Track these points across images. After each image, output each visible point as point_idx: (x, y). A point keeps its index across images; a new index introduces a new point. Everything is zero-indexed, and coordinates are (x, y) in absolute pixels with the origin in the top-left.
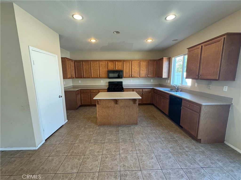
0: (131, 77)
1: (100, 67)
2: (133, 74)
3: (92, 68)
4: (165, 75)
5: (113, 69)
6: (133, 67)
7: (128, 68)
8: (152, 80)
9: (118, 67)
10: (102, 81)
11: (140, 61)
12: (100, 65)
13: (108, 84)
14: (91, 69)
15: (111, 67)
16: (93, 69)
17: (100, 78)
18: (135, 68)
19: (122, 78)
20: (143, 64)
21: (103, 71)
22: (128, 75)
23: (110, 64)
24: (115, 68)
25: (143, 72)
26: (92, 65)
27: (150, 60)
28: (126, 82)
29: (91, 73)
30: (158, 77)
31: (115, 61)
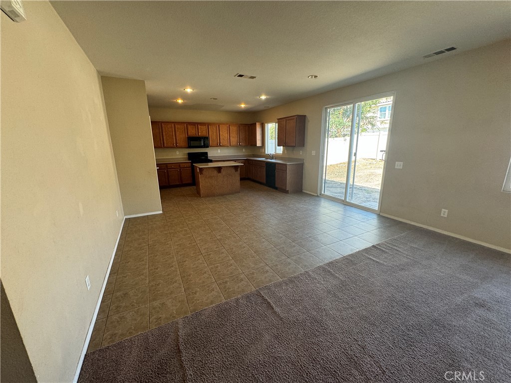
0: (219, 145)
1: (177, 131)
2: (221, 141)
3: (164, 134)
4: (259, 144)
5: (194, 136)
6: (221, 133)
7: (215, 134)
8: (244, 150)
9: (202, 132)
10: (178, 153)
11: (229, 125)
12: (176, 129)
13: (187, 157)
14: (162, 135)
15: (192, 132)
16: (166, 135)
17: (177, 147)
18: (224, 134)
19: (208, 147)
20: (234, 129)
21: (181, 137)
22: (215, 143)
23: (189, 127)
24: (198, 134)
25: (234, 140)
26: (163, 128)
27: (241, 124)
28: (212, 153)
29: (163, 140)
30: (251, 145)
31: (198, 124)
